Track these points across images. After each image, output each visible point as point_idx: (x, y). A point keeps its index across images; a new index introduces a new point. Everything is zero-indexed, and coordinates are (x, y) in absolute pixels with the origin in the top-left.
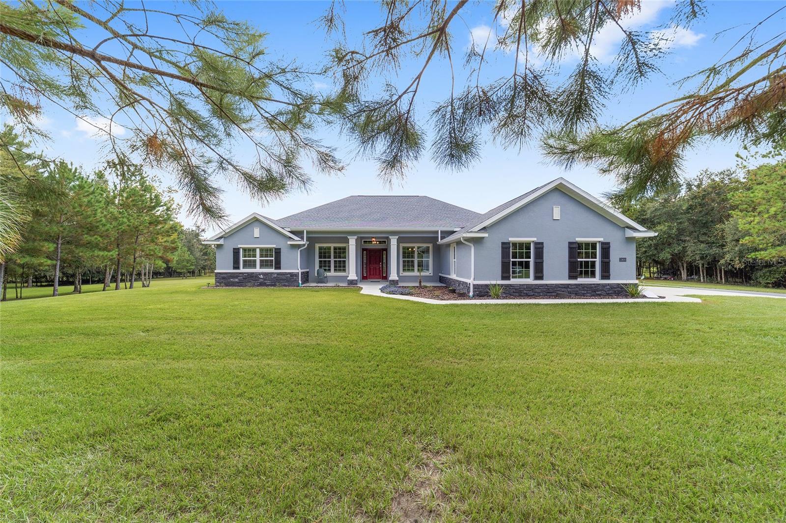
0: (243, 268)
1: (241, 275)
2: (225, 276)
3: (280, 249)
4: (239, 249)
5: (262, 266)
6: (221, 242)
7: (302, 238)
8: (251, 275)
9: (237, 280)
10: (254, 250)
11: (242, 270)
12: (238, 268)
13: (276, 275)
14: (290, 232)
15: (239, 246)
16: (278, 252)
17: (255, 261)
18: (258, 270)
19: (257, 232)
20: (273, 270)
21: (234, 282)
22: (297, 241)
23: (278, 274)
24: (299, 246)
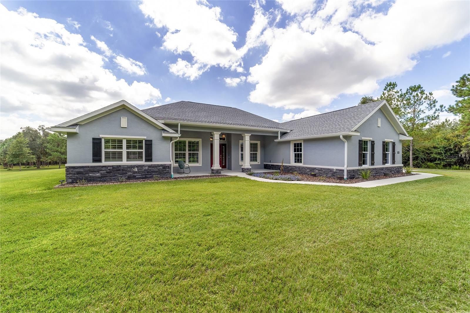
0: (105, 161)
1: (103, 169)
2: (82, 170)
3: (151, 141)
4: (100, 139)
5: (128, 158)
6: (76, 130)
7: (177, 131)
8: (117, 169)
9: (98, 175)
10: (120, 141)
11: (104, 163)
12: (100, 161)
13: (147, 168)
14: (164, 124)
15: (101, 136)
16: (149, 144)
17: (121, 153)
18: (125, 162)
19: (124, 122)
20: (143, 163)
21: (94, 177)
22: (171, 133)
23: (150, 166)
24: (171, 139)
